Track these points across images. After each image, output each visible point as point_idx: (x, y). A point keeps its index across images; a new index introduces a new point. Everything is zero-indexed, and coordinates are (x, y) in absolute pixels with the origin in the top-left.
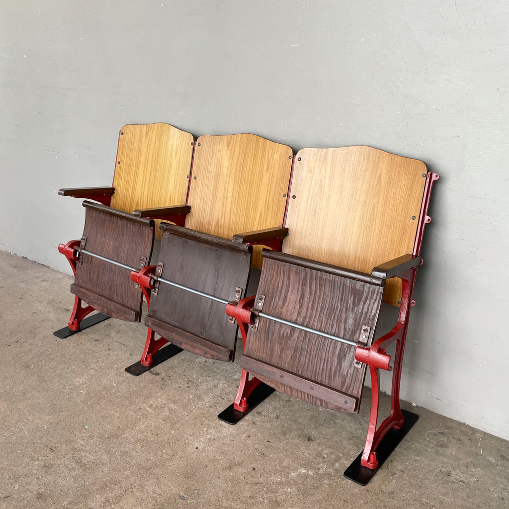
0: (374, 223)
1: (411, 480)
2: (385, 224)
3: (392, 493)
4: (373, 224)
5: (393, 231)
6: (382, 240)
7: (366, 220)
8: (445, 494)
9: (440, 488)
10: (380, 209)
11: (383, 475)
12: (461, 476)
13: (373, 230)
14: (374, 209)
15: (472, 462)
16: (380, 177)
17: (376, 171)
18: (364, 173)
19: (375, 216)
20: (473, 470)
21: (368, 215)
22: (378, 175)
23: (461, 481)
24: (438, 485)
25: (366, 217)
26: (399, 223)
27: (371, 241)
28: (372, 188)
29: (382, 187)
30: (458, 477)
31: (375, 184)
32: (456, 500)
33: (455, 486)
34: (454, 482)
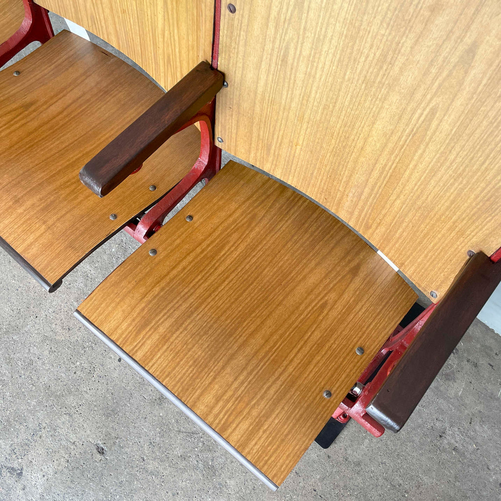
0: (422, 147)
1: (389, 442)
2: (448, 164)
3: (358, 464)
4: (418, 147)
5: (463, 189)
6: (430, 187)
7: (404, 130)
8: (428, 471)
9: (423, 458)
10: (445, 126)
11: (354, 429)
12: (458, 439)
13: (416, 158)
14: (431, 120)
15: (480, 412)
16: (472, 51)
17: (468, 27)
18: (427, 14)
19: (429, 133)
20: (477, 428)
21: (413, 121)
22: (468, 40)
23: (454, 449)
24: (422, 455)
25: (407, 125)
26: (483, 185)
27: (407, 173)
28: (441, 69)
29: (468, 80)
30: (453, 441)
31: (454, 59)
32: (439, 483)
33: (444, 456)
34: (444, 450)
